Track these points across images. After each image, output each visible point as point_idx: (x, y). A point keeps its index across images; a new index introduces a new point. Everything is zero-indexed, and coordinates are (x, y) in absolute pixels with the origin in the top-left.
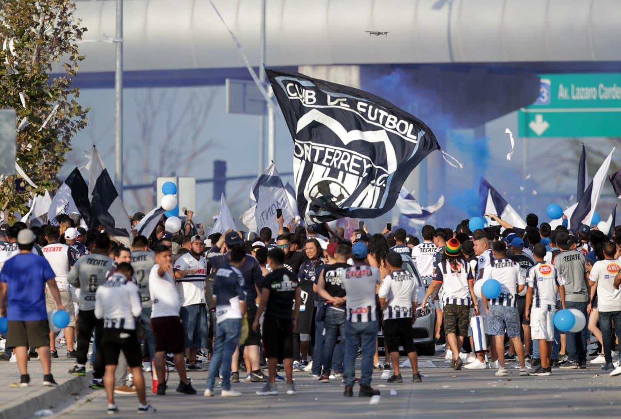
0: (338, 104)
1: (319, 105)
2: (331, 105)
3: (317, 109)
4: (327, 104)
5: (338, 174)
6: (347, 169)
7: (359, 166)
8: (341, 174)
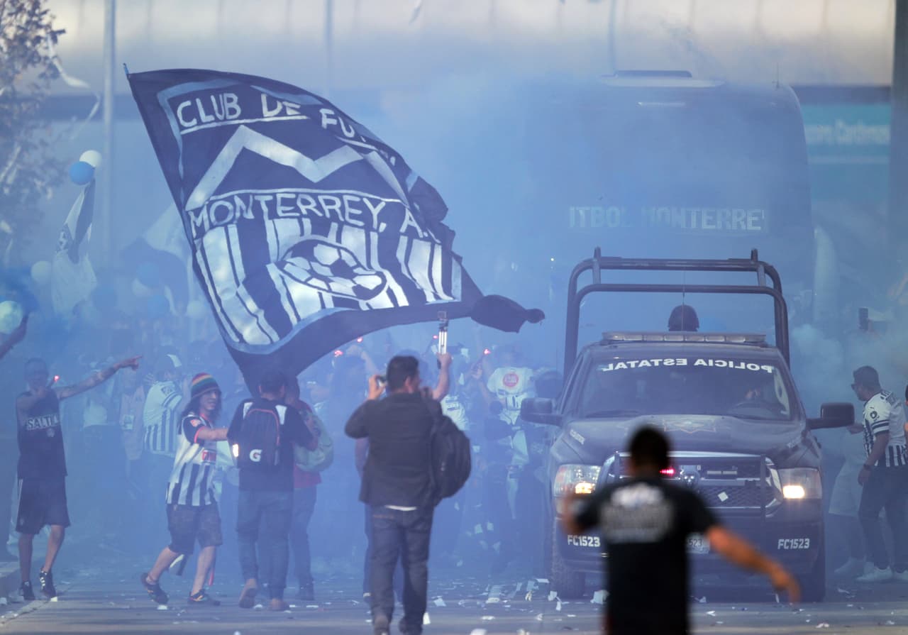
0: (283, 113)
1: (247, 118)
2: (269, 116)
3: (246, 124)
4: (262, 116)
5: (329, 227)
6: (342, 219)
7: (358, 212)
8: (334, 226)
